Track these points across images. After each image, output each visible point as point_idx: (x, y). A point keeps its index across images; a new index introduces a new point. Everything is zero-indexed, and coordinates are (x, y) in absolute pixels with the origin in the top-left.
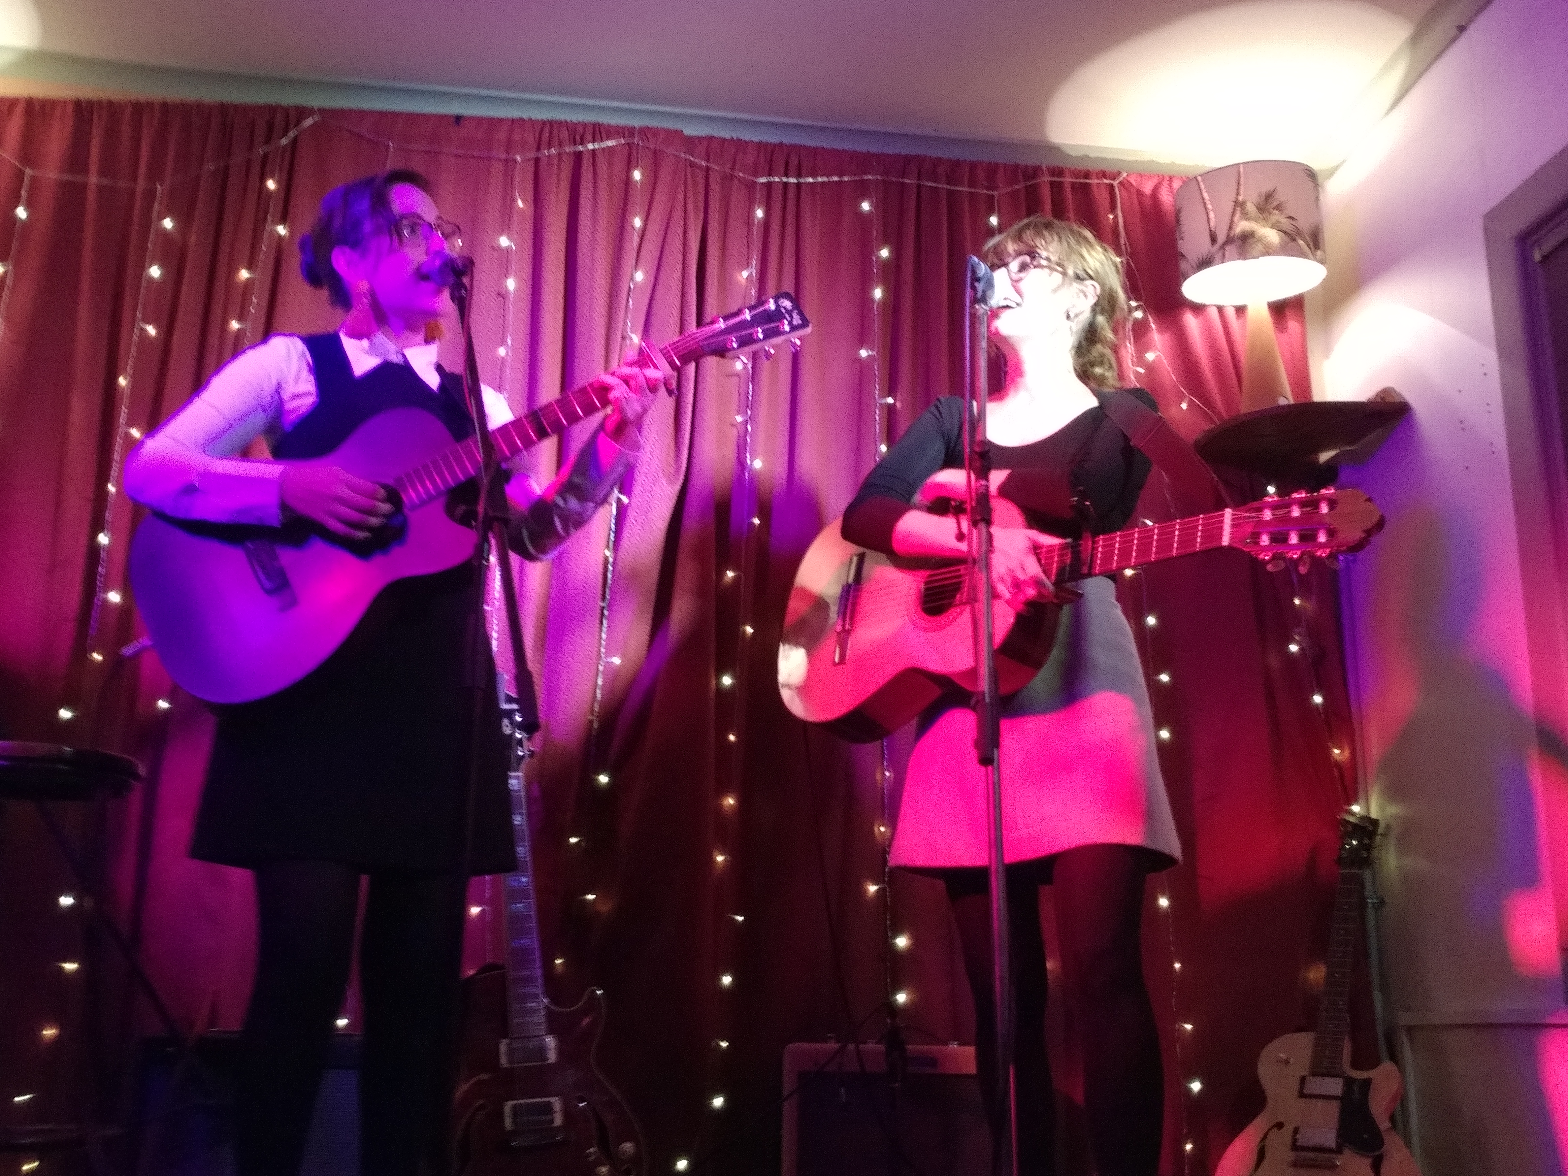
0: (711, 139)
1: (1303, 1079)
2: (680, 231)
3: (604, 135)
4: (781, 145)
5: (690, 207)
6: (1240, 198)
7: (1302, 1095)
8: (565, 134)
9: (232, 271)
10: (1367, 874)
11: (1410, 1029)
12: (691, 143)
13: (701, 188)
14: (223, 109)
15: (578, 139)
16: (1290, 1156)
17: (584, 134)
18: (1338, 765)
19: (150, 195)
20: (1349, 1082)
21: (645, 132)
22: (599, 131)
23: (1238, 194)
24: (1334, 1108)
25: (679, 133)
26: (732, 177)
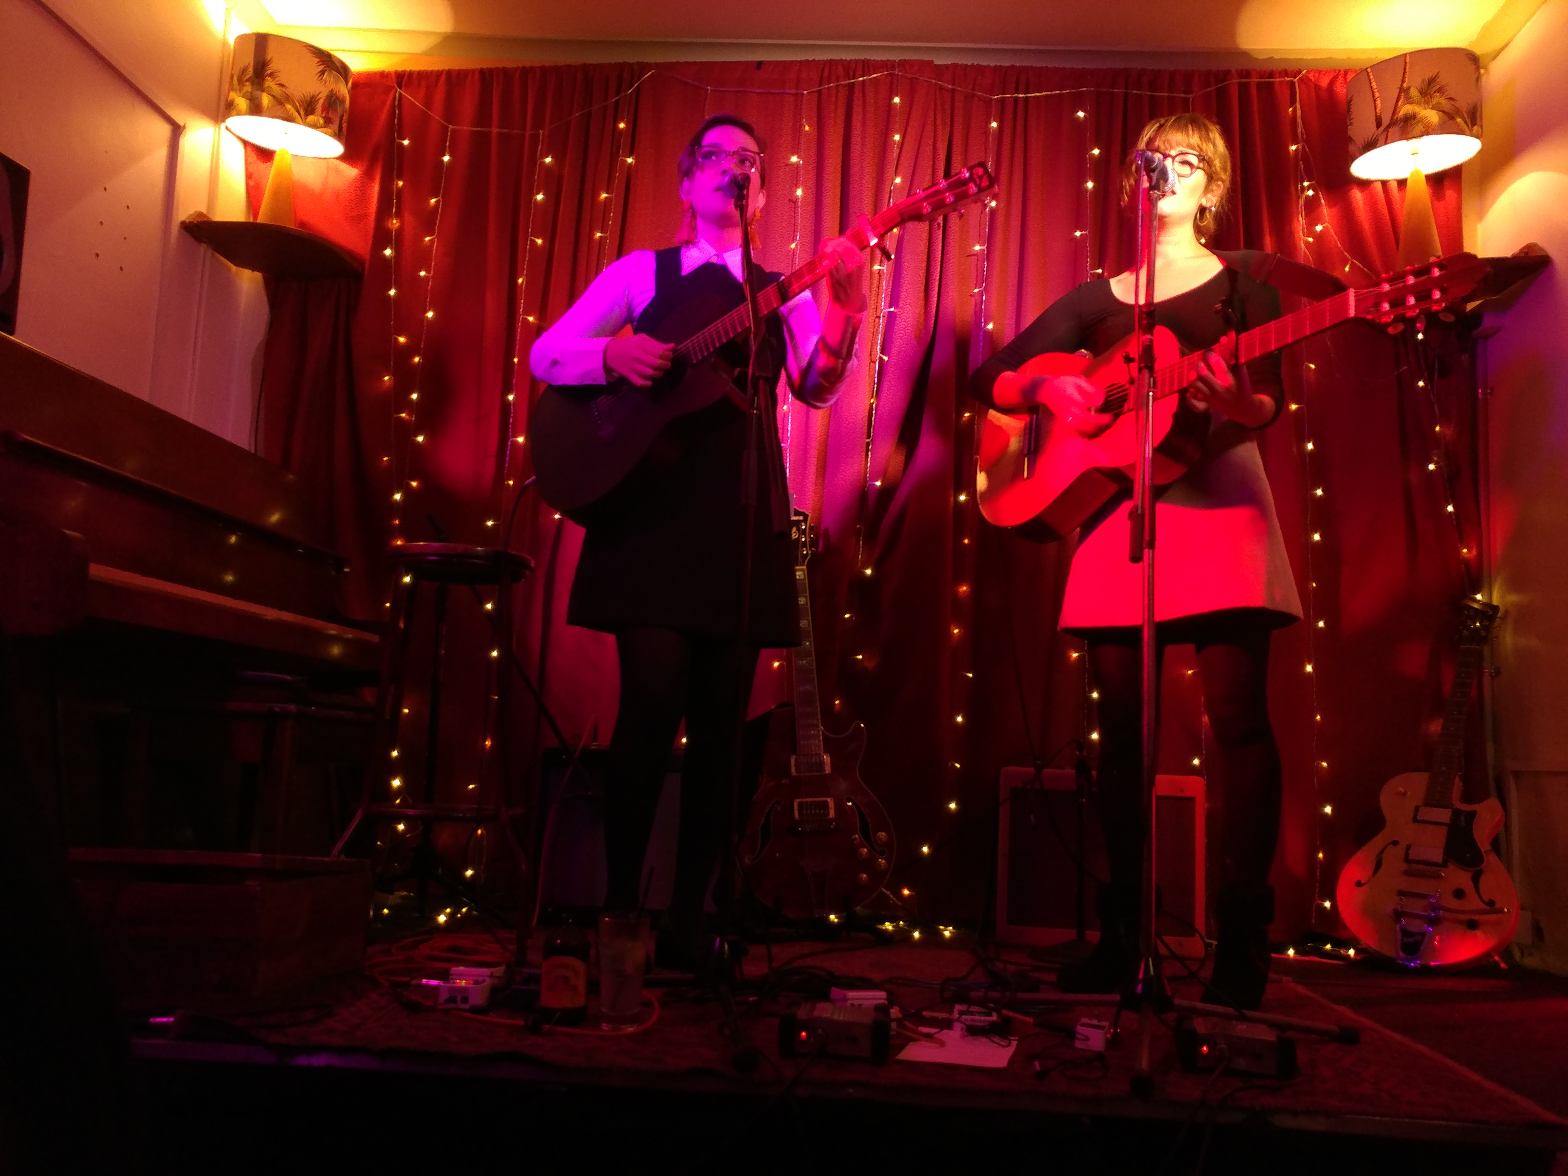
0: (955, 66)
1: (1417, 809)
2: (931, 142)
3: (871, 70)
4: (1013, 67)
5: (939, 122)
6: (1405, 85)
7: (1415, 820)
8: (841, 71)
9: (596, 195)
10: (1486, 649)
11: (1517, 774)
12: (940, 71)
13: (948, 107)
14: (585, 67)
15: (851, 73)
16: (1404, 867)
17: (856, 69)
18: (1466, 562)
19: (535, 138)
20: (1456, 813)
21: (903, 64)
22: (867, 66)
23: (1403, 82)
24: (1444, 830)
25: (930, 63)
26: (973, 95)
